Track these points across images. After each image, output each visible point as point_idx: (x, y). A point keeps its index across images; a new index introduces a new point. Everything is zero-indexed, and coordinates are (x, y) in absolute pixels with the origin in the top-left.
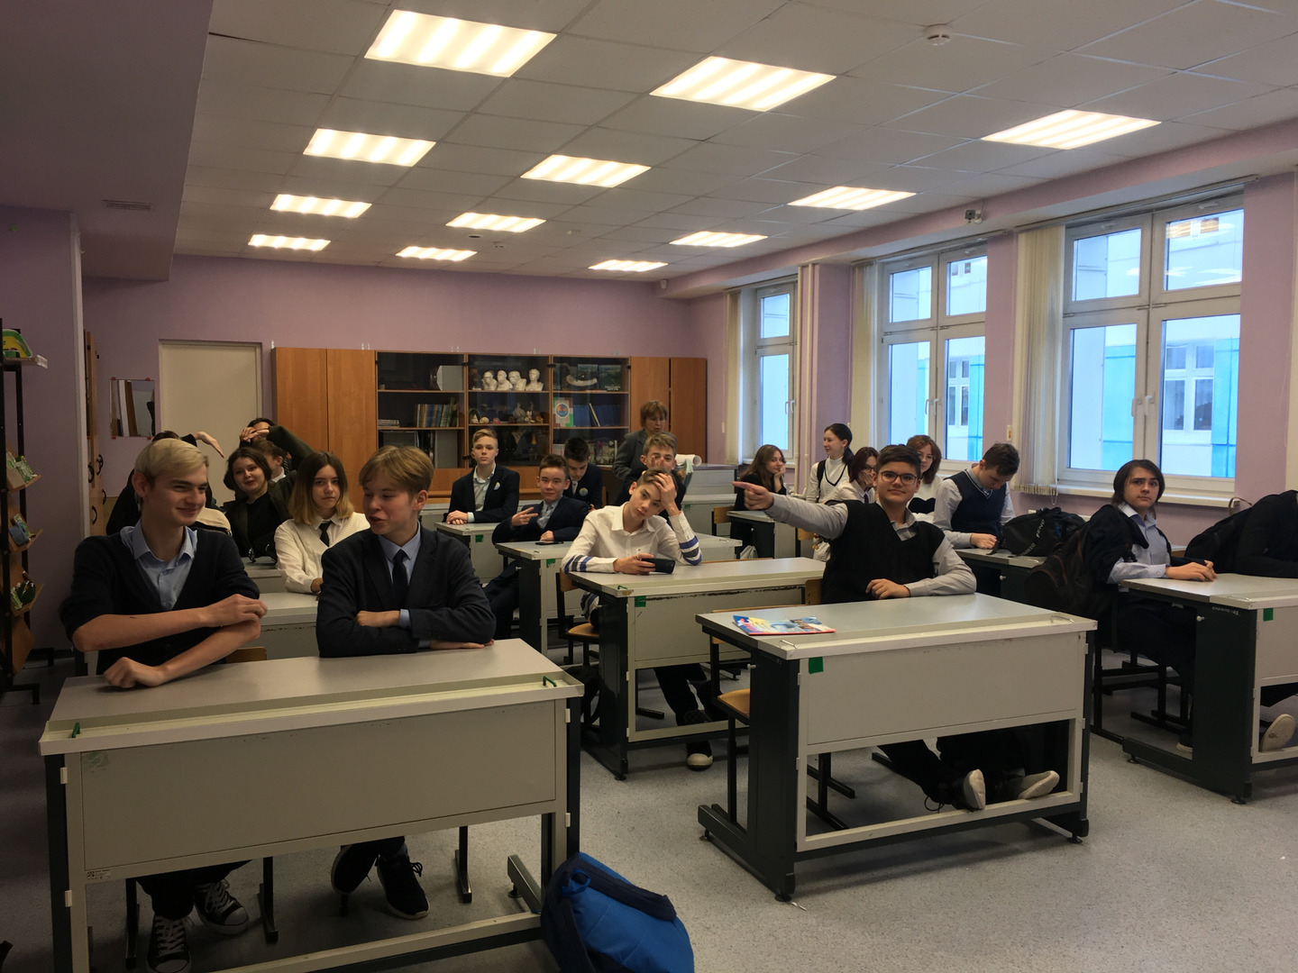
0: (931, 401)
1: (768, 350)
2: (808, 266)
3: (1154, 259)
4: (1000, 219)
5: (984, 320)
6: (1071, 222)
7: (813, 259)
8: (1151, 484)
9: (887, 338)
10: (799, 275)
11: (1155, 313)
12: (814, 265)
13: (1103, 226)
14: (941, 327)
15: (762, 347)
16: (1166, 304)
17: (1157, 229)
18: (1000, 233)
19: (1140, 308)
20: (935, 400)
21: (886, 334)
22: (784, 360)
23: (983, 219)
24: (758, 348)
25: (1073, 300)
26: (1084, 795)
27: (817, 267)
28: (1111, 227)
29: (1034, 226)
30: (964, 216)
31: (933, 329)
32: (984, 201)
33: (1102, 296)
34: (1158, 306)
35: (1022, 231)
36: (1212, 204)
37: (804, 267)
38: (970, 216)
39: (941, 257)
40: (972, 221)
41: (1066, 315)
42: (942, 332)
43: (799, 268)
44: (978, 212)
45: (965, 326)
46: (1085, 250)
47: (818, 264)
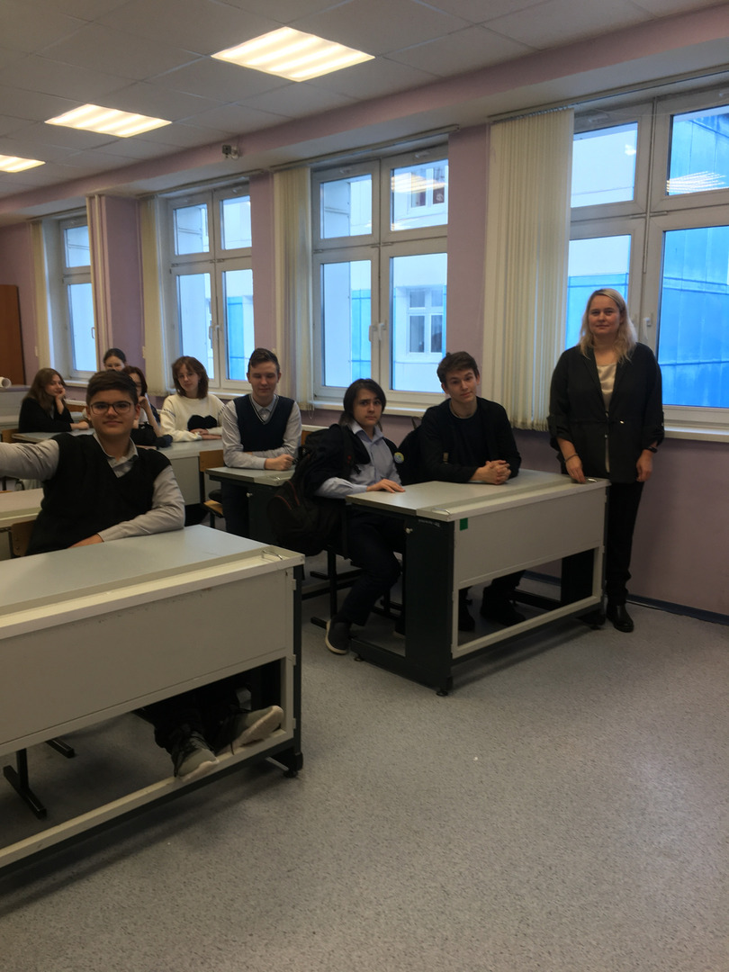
0: (212, 327)
1: (74, 279)
2: (94, 197)
3: (383, 204)
4: (255, 157)
5: (250, 254)
6: (316, 164)
7: (97, 190)
8: (375, 403)
9: (175, 270)
10: (88, 208)
11: (385, 251)
12: (100, 196)
13: (342, 171)
14: (219, 261)
15: (68, 276)
16: (393, 243)
17: (384, 176)
18: (257, 172)
19: (373, 246)
20: (217, 326)
21: (173, 265)
22: (89, 287)
23: (239, 156)
24: (64, 278)
25: (322, 237)
26: (297, 732)
27: (103, 198)
28: (348, 172)
29: (286, 166)
30: (221, 151)
31: (211, 261)
32: (239, 138)
33: (346, 234)
34: (386, 244)
35: (276, 171)
36: (425, 153)
37: (91, 198)
38: (227, 151)
39: (214, 194)
40: (229, 156)
41: (316, 251)
42: (219, 265)
43: (87, 199)
44: (234, 148)
45: (236, 259)
46: (329, 193)
47: (103, 195)
